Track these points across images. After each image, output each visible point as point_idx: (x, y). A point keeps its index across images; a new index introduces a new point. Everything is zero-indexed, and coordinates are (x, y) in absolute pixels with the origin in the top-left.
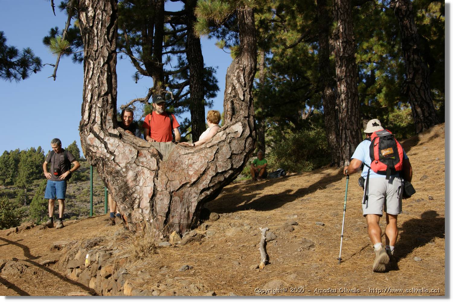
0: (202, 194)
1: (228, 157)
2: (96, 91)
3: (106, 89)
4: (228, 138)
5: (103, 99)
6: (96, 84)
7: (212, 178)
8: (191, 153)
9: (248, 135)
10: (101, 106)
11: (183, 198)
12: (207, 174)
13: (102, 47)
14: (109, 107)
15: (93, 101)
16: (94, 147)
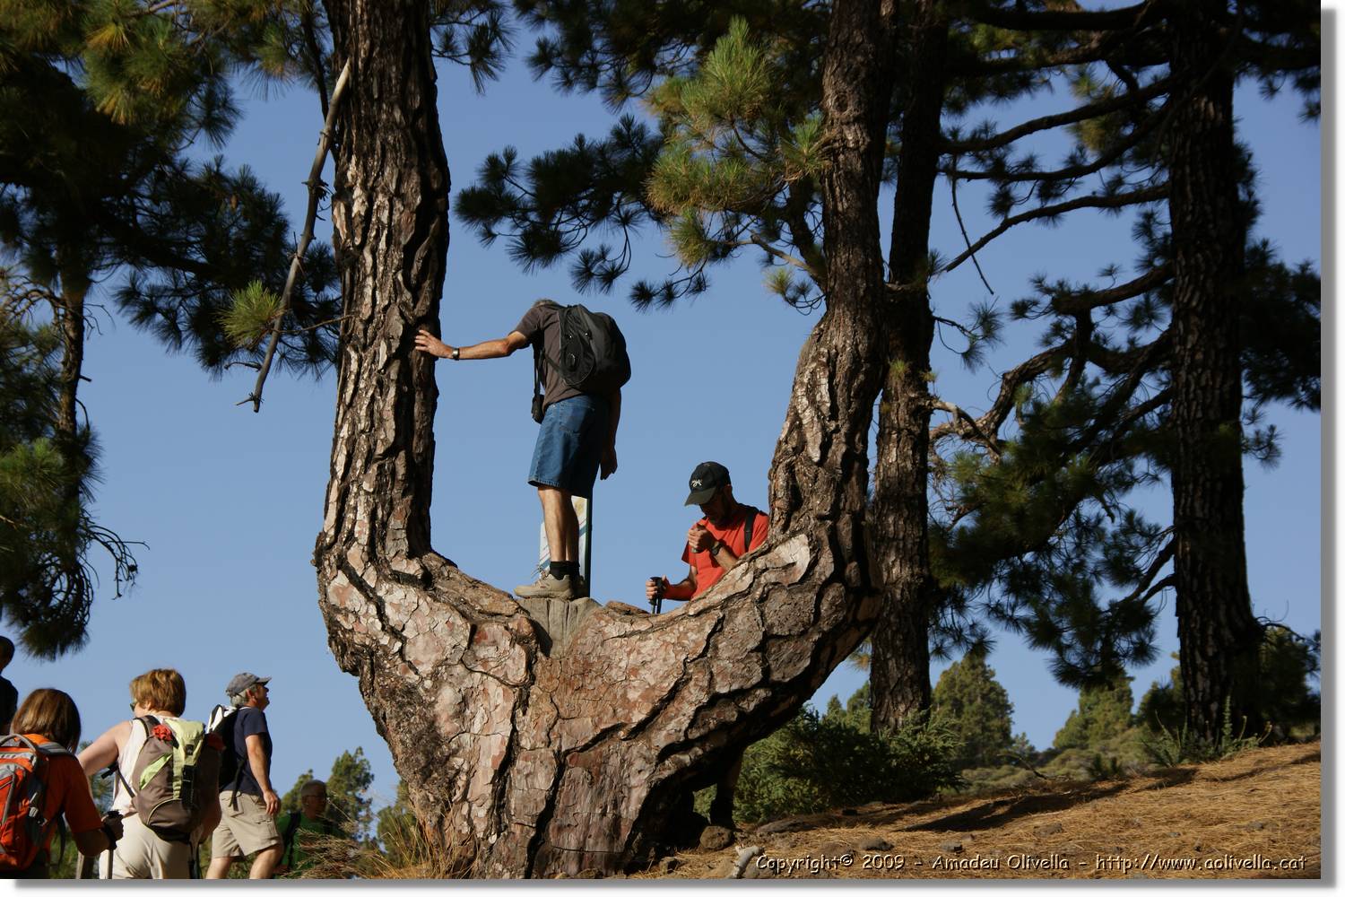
0: (667, 762)
1: (752, 645)
2: (362, 442)
3: (391, 436)
4: (759, 584)
5: (380, 467)
6: (363, 421)
7: (698, 711)
8: (640, 632)
9: (828, 574)
10: (372, 490)
11: (599, 773)
12: (683, 698)
13: (385, 309)
14: (397, 492)
15: (351, 473)
16: (346, 616)
